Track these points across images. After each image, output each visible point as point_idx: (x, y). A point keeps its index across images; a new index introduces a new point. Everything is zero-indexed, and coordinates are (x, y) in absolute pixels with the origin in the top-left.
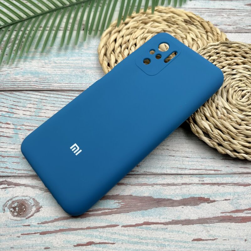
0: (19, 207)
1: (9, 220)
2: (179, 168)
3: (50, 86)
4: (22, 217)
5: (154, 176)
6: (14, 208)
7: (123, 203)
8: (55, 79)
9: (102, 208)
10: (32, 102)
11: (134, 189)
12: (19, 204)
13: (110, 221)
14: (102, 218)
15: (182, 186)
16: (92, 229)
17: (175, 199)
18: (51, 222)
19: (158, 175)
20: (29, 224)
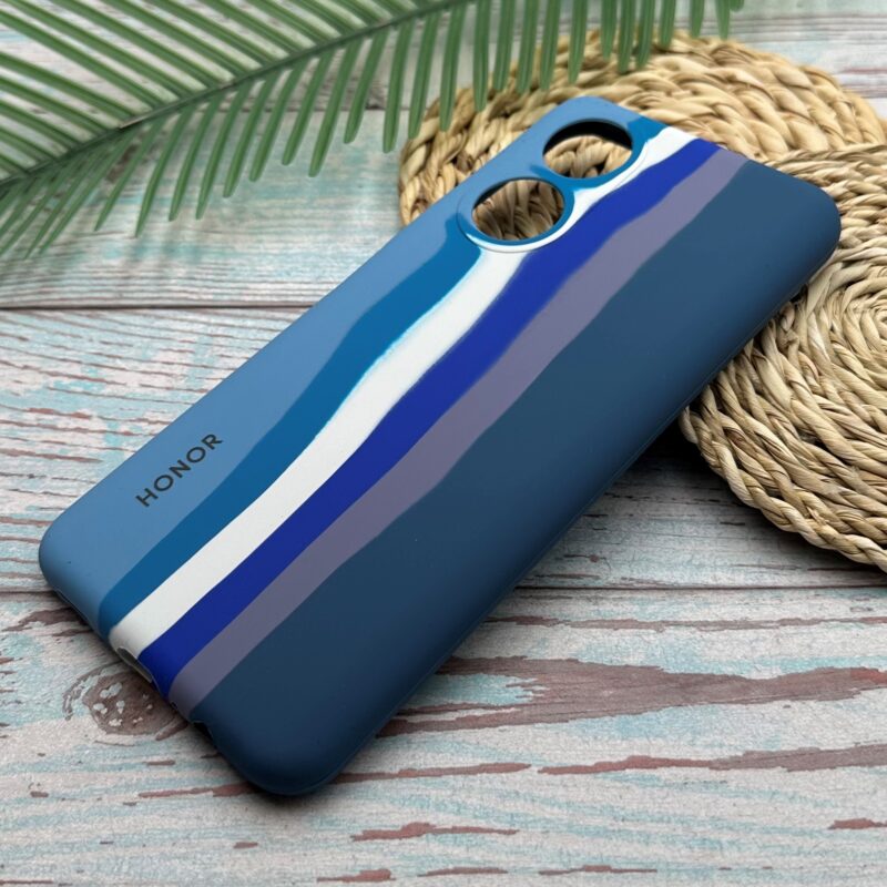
0: (129, 699)
1: (90, 745)
3: (245, 292)
4: (142, 733)
6: (109, 703)
7: (542, 688)
8: (262, 269)
9: (459, 702)
10: (175, 345)
11: (584, 640)
12: (129, 689)
13: (494, 749)
14: (461, 739)
16: (422, 779)
20: (172, 758)
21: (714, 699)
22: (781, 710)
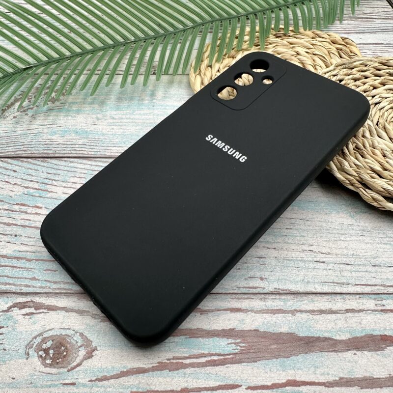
0: (55, 349)
1: (36, 374)
2: (335, 283)
3: (106, 151)
4: (61, 368)
5: (293, 296)
6: (46, 351)
7: (244, 345)
8: (114, 140)
9: (206, 352)
10: (78, 175)
11: (261, 320)
12: (56, 344)
13: (224, 377)
14: (208, 372)
15: (347, 314)
17: (338, 338)
18: (114, 378)
19: (302, 295)
20: (74, 381)
21: (322, 350)
22: (353, 356)
